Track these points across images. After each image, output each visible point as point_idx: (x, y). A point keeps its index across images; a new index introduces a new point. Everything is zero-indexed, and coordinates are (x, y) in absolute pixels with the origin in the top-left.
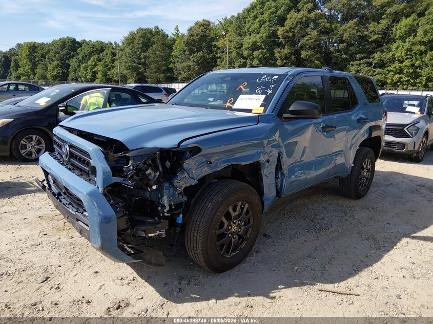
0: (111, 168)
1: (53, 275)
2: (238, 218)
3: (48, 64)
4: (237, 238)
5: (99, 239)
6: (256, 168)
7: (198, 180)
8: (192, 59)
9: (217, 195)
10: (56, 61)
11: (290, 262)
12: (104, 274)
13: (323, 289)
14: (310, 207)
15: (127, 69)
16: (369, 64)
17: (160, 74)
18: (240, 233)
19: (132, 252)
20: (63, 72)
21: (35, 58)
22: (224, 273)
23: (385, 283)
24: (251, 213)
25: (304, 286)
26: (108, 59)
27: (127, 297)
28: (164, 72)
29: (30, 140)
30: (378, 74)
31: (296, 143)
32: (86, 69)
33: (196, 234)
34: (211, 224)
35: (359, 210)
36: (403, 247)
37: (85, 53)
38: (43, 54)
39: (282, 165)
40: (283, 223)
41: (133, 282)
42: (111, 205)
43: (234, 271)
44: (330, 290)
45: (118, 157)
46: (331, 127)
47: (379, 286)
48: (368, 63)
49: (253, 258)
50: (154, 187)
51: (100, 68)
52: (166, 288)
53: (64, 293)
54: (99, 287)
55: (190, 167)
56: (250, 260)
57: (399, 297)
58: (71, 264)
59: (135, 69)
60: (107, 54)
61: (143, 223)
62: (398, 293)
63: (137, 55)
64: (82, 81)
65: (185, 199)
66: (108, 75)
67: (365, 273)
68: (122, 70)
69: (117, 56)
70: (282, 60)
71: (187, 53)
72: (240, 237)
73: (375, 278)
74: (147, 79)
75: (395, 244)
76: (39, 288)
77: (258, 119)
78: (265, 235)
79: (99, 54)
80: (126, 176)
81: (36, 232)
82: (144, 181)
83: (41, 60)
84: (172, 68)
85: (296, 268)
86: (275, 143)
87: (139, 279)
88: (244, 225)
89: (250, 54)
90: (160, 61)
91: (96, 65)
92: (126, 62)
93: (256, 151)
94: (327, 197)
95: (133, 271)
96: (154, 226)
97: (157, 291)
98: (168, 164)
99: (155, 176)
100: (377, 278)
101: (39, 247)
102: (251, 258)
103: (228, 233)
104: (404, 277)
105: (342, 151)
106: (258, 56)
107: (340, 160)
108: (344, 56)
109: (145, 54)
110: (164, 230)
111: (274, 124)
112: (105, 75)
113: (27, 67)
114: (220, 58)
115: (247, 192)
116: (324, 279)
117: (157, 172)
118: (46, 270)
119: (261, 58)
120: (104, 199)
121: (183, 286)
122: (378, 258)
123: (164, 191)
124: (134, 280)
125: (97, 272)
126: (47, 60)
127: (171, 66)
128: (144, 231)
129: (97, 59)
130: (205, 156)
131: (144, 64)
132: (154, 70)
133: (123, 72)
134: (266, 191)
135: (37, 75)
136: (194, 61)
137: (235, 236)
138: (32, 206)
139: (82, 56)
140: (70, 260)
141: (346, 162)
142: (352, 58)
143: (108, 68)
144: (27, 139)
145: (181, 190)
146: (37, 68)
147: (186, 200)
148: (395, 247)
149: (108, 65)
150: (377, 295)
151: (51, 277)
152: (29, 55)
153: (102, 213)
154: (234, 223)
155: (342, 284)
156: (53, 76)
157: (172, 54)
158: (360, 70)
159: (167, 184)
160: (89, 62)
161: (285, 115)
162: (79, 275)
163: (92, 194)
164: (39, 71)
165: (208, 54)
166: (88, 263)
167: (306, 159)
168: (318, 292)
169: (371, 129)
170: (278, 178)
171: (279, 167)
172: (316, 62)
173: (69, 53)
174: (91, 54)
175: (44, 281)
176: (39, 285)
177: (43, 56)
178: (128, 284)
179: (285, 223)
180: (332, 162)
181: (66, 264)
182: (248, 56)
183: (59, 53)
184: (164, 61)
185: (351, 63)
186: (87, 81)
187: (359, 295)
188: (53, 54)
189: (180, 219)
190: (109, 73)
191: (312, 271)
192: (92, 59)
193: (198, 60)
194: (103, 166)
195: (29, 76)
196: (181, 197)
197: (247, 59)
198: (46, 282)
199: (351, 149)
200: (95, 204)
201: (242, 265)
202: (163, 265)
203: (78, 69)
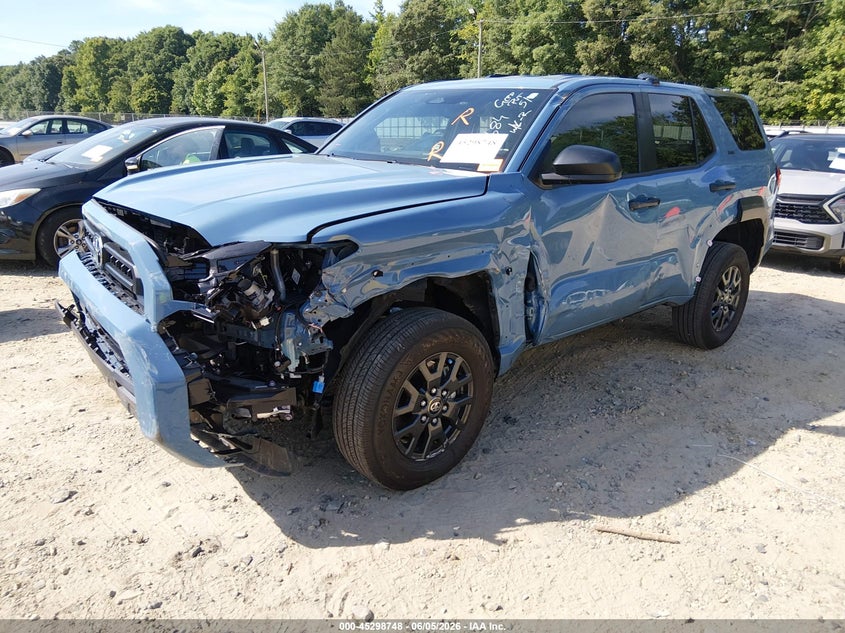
0: (170, 282)
1: (85, 489)
2: (442, 384)
3: (132, 81)
4: (440, 424)
5: (154, 421)
6: (481, 285)
7: (354, 309)
8: (409, 66)
9: (394, 338)
10: (146, 75)
11: (548, 472)
12: (180, 489)
13: (605, 529)
14: (609, 364)
15: (283, 89)
16: (771, 72)
17: (346, 97)
18: (447, 415)
19: (233, 448)
20: (160, 97)
21: (107, 68)
22: (413, 492)
23: (738, 519)
24: (469, 375)
25: (569, 520)
26: (245, 69)
27: (218, 533)
28: (353, 93)
29: (73, 229)
30: (788, 92)
31: (568, 235)
32: (203, 88)
33: (351, 414)
34: (380, 396)
35: (708, 370)
36: (788, 448)
37: (201, 57)
38: (121, 61)
39: (538, 278)
40: (548, 396)
41: (233, 504)
42: (174, 355)
43: (433, 487)
44: (620, 530)
45: (189, 261)
46: (651, 200)
47: (724, 526)
48: (767, 70)
49: (475, 464)
50: (265, 322)
51: (230, 87)
52: (295, 517)
53: (101, 522)
54: (167, 512)
55: (335, 282)
56: (468, 468)
57: (762, 549)
58: (121, 468)
59: (298, 88)
60: (243, 60)
61: (245, 392)
62: (762, 541)
63: (301, 59)
64: (197, 113)
65: (328, 345)
66: (247, 101)
67: (700, 498)
68: (272, 89)
69: (263, 64)
70: (591, 66)
71: (400, 53)
72: (446, 422)
73: (718, 510)
74: (321, 109)
75: (772, 440)
76: (53, 513)
77: (486, 184)
78: (507, 419)
79: (228, 60)
80: (202, 300)
81: (68, 404)
82: (242, 310)
83: (118, 73)
84: (370, 84)
85: (558, 484)
86: (524, 233)
87: (247, 499)
88: (455, 399)
89: (526, 54)
90: (346, 71)
91: (222, 81)
92: (280, 75)
93: (479, 250)
94: (647, 345)
95: (237, 483)
96: (267, 399)
97: (278, 523)
98: (296, 275)
99: (266, 299)
100: (723, 510)
101: (66, 433)
102: (471, 463)
103: (420, 413)
104: (779, 508)
105: (676, 250)
106: (543, 57)
107: (669, 270)
108: (719, 55)
109: (317, 57)
110: (289, 407)
111: (520, 194)
112: (241, 101)
113: (93, 87)
114: (465, 62)
115: (459, 333)
116: (614, 508)
117: (268, 291)
118: (72, 478)
119: (547, 61)
120: (161, 344)
121: (328, 515)
122: (732, 468)
123: (286, 329)
124: (236, 500)
125: (167, 485)
126: (129, 73)
127: (368, 80)
128: (249, 407)
129: (225, 69)
130: (367, 259)
131: (315, 78)
132: (334, 90)
133: (275, 95)
134: (504, 330)
135: (112, 103)
136: (412, 71)
137: (434, 421)
138: (66, 356)
139: (195, 63)
140: (122, 459)
141: (684, 273)
142: (736, 60)
143: (245, 86)
144: (68, 227)
145: (319, 328)
146: (110, 89)
147: (330, 347)
148: (771, 448)
149: (245, 81)
150: (716, 543)
151: (79, 491)
152: (95, 64)
153: (157, 373)
154: (434, 395)
155: (648, 519)
156: (142, 105)
157: (370, 56)
158: (752, 84)
159: (290, 317)
160: (210, 76)
161: (545, 176)
162: (134, 489)
163: (137, 335)
164: (115, 94)
165: (442, 55)
166: (154, 466)
167: (592, 266)
168: (596, 533)
169: (741, 205)
170: (531, 305)
171: (531, 283)
172: (662, 68)
173: (172, 59)
174: (213, 59)
175: (65, 500)
176: (54, 507)
177: (122, 65)
178: (224, 508)
179: (552, 396)
180: (653, 274)
181: (112, 468)
182: (522, 57)
183: (151, 58)
184: (355, 70)
185: (734, 69)
186: (207, 114)
187: (679, 543)
188: (141, 61)
189: (319, 386)
190: (248, 96)
191: (591, 492)
192: (214, 70)
193: (421, 68)
194: (156, 278)
195: (96, 105)
196: (318, 341)
197: (519, 64)
198: (69, 500)
199: (694, 247)
200: (144, 352)
201: (450, 477)
202: (289, 474)
203: (189, 90)
